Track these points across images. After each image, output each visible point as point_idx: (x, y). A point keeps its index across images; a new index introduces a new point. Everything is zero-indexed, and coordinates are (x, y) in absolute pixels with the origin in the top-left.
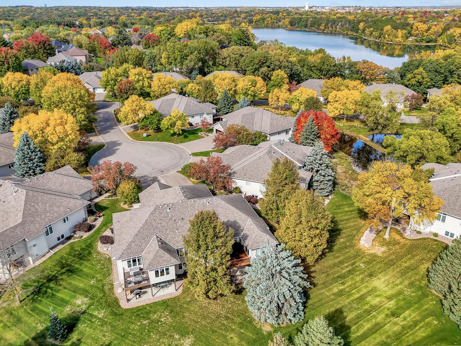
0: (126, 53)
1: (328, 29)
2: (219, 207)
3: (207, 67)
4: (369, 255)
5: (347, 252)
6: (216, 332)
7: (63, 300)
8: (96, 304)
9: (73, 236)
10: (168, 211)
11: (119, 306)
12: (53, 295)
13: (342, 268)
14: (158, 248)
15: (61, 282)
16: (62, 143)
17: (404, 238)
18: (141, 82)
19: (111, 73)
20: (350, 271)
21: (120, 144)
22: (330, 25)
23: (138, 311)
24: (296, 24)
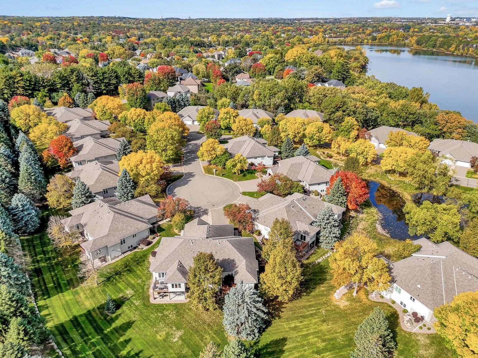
1: (459, 51)
2: (226, 247)
3: (294, 104)
4: (335, 305)
5: (319, 299)
6: (198, 332)
7: (120, 288)
8: (137, 296)
9: (137, 247)
10: (191, 244)
11: (149, 301)
12: (116, 284)
13: (308, 311)
14: (176, 270)
15: (122, 277)
16: (148, 177)
17: (367, 298)
18: (228, 120)
19: (206, 111)
20: (312, 314)
21: (193, 176)
22: (461, 46)
23: (158, 306)
24: (423, 44)
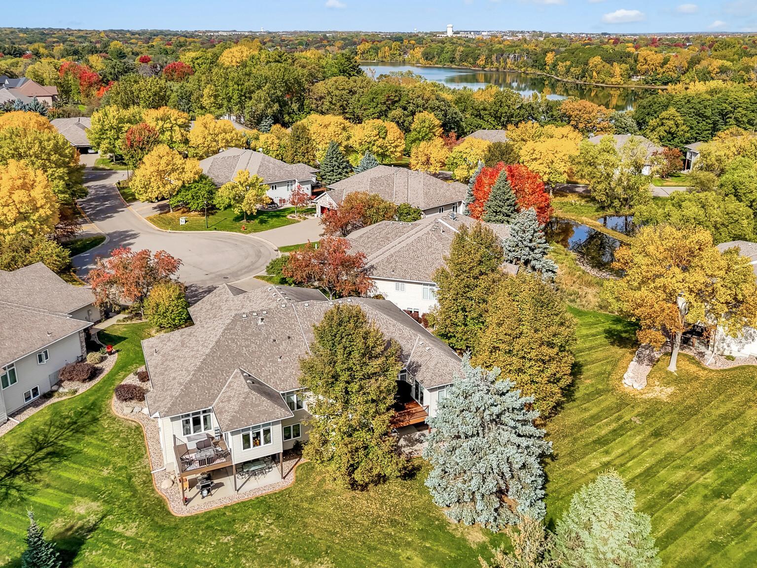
0: (136, 86)
1: (492, 64)
3: (289, 114)
4: (645, 402)
5: (603, 401)
6: (375, 549)
7: (45, 509)
8: (117, 511)
9: (56, 391)
10: (260, 323)
11: (169, 513)
12: (23, 499)
13: (599, 427)
15: (38, 476)
17: (704, 369)
18: (168, 134)
20: (614, 430)
21: (134, 236)
22: (494, 57)
23: (209, 519)
24: (434, 57)
